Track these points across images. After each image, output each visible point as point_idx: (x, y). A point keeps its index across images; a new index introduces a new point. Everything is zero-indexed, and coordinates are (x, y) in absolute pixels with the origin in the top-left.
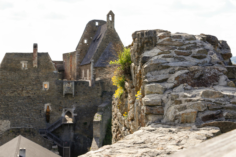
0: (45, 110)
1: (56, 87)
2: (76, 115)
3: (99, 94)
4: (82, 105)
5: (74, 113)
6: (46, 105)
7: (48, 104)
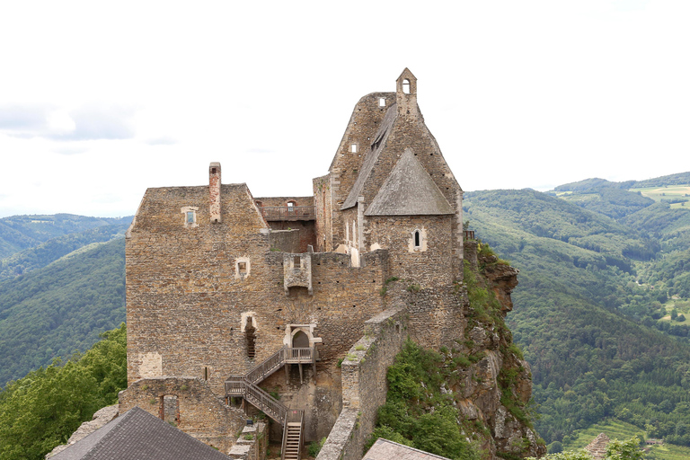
0: (243, 329)
1: (266, 269)
2: (319, 340)
3: (378, 287)
4: (335, 315)
5: (315, 335)
6: (244, 316)
7: (250, 314)
